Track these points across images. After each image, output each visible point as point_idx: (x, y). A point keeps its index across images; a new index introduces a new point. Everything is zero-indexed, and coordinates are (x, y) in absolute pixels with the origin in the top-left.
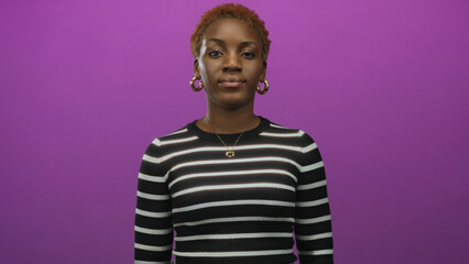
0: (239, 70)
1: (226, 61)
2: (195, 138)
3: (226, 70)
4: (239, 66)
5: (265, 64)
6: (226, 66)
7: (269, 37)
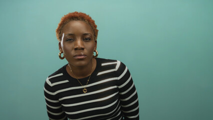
0: (83, 49)
1: (76, 44)
2: (67, 81)
3: (76, 49)
4: (83, 47)
5: (96, 42)
6: (76, 47)
7: (97, 28)
